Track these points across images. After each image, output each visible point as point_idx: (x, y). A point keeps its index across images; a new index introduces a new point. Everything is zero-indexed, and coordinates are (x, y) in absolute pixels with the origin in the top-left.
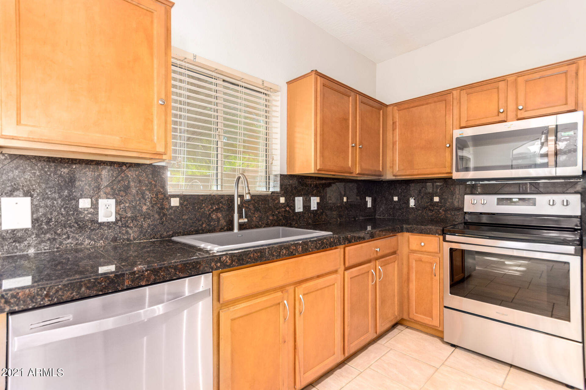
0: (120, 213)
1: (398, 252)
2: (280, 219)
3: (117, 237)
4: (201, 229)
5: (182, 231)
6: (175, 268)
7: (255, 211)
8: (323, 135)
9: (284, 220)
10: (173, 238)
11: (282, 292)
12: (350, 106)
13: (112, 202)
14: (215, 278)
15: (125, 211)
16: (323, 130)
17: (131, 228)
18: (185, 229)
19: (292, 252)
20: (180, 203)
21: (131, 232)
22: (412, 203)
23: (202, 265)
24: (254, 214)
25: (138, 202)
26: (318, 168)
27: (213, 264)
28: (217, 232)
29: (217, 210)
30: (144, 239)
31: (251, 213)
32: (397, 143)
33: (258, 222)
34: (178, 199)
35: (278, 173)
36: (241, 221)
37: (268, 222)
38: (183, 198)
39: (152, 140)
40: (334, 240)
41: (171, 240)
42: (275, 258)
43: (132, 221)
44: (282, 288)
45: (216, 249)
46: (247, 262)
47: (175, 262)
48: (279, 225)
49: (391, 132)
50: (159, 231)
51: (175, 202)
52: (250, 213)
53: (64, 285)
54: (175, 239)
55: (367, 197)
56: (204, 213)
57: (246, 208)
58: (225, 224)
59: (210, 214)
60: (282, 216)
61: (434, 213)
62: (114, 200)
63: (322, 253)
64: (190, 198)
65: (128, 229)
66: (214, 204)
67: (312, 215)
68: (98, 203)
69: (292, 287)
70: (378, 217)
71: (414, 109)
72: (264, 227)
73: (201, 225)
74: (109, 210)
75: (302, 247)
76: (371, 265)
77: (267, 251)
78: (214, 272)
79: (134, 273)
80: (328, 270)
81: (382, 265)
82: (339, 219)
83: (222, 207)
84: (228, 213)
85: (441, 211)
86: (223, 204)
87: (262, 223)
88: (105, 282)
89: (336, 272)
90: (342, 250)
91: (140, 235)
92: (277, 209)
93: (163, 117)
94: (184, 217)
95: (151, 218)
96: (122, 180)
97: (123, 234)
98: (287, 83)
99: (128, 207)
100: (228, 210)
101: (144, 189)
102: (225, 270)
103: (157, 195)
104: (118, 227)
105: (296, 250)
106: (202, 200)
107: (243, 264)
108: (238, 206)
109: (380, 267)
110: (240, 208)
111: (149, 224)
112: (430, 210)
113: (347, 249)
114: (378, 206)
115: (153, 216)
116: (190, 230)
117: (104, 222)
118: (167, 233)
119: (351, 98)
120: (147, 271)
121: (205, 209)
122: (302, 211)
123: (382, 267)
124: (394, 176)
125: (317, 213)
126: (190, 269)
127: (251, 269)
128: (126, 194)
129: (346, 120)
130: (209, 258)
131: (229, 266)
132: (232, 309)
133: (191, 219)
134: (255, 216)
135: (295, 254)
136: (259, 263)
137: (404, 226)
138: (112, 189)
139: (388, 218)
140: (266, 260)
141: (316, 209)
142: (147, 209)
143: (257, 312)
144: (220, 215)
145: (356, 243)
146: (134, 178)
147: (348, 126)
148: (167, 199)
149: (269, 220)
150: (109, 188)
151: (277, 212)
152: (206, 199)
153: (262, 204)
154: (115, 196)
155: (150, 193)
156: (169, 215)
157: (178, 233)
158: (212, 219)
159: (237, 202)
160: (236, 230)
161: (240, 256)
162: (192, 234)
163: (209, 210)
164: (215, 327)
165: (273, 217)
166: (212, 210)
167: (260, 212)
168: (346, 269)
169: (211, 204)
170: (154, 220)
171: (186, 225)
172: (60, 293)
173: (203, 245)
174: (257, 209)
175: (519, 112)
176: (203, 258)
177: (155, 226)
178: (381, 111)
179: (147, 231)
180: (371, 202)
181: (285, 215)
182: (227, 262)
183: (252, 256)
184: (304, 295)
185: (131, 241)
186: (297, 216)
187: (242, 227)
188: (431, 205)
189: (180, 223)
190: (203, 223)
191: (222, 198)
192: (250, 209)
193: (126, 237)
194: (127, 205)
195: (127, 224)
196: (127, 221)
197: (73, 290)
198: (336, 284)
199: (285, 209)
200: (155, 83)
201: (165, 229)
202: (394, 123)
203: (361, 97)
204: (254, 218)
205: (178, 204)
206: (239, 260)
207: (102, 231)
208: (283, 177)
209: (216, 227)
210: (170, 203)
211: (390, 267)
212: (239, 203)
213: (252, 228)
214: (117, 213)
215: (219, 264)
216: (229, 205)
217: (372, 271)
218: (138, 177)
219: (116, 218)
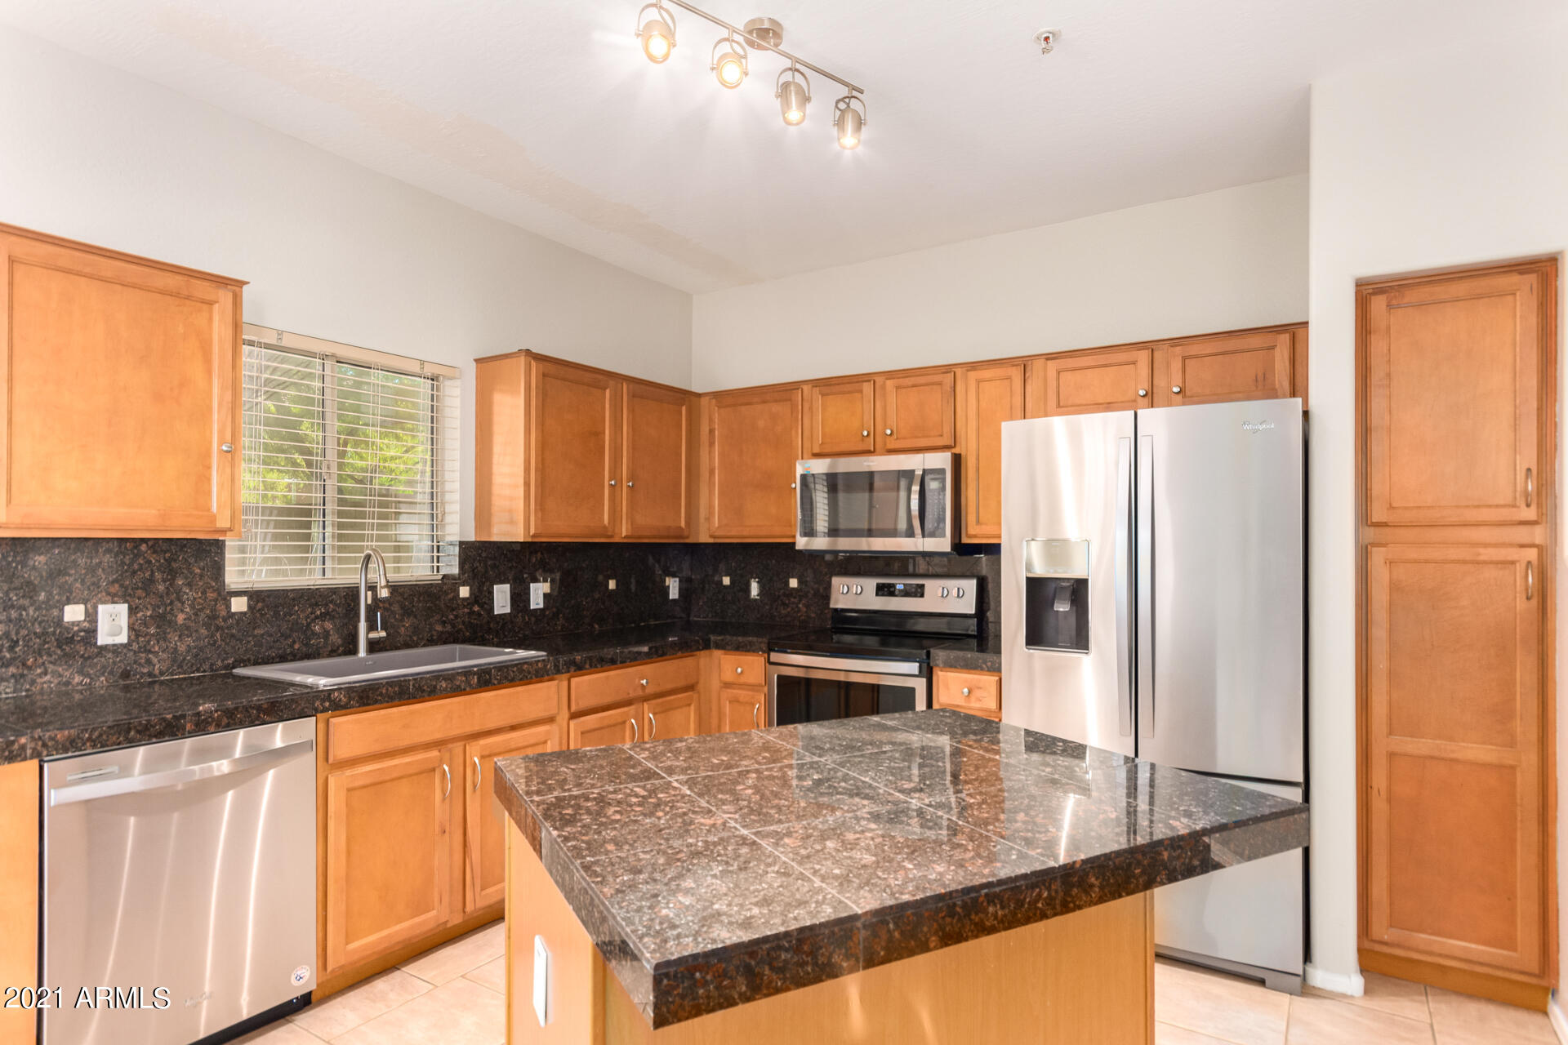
0: (136, 627)
1: (701, 686)
2: (461, 629)
3: (130, 671)
4: (291, 653)
5: (252, 658)
6: (259, 708)
7: (403, 615)
8: (542, 469)
9: (467, 631)
10: (234, 671)
11: (440, 751)
12: (607, 406)
13: (123, 608)
14: (321, 726)
15: (145, 624)
16: (543, 459)
17: (156, 654)
18: (259, 652)
19: (459, 686)
20: (249, 607)
21: (155, 660)
22: (755, 589)
23: (300, 704)
24: (402, 620)
25: (168, 608)
26: (532, 532)
27: (317, 703)
28: (323, 657)
29: (323, 616)
30: (180, 673)
31: (396, 619)
32: (717, 471)
33: (410, 637)
34: (245, 599)
35: (456, 538)
36: (373, 635)
37: (432, 636)
38: (255, 596)
39: (209, 510)
40: (545, 666)
41: (231, 674)
42: (425, 694)
43: (158, 642)
44: (439, 744)
45: (323, 682)
46: (376, 702)
47: (259, 700)
48: (456, 641)
49: (707, 449)
50: (208, 659)
51: (239, 605)
52: (393, 620)
53: (109, 727)
54: (238, 671)
55: (667, 579)
56: (297, 623)
57: (385, 609)
58: (340, 641)
59: (308, 625)
60: (463, 623)
61: (789, 609)
62: (126, 605)
63: (519, 689)
64: (269, 597)
65: (150, 656)
66: (317, 604)
67: (533, 619)
68: (96, 612)
69: (460, 744)
70: (696, 619)
71: (743, 408)
72: (424, 646)
73: (291, 646)
74: (116, 622)
75: (478, 678)
76: (631, 709)
77: (411, 683)
78: (319, 715)
79: (199, 714)
80: (532, 716)
81: (657, 711)
82: (597, 626)
83: (334, 610)
84: (346, 621)
85: (801, 606)
86: (335, 605)
87: (418, 638)
88: (161, 724)
89: (550, 720)
90: (565, 683)
91: (172, 665)
92: (453, 610)
93: (228, 470)
94: (256, 632)
95: (194, 634)
96: (140, 570)
97: (140, 664)
98: (477, 361)
99: (151, 616)
100: (346, 615)
101: (180, 583)
102: (337, 712)
103: (204, 593)
104: (132, 653)
105: (468, 682)
106: (294, 599)
107: (369, 704)
108: (368, 607)
109: (651, 716)
110: (371, 611)
111: (188, 646)
112: (784, 604)
113: (574, 681)
114: (694, 596)
115: (196, 631)
116: (269, 655)
117: (107, 645)
118: (222, 661)
119: (608, 391)
120: (216, 711)
121: (299, 615)
122: (509, 611)
123: (657, 716)
124: (711, 536)
125: (544, 616)
126: (282, 711)
127: (382, 712)
128: (148, 595)
129: (598, 434)
130: (311, 695)
131: (345, 707)
132: (348, 772)
133: (271, 635)
134: (404, 626)
135: (465, 689)
136: (396, 702)
137: (713, 638)
138: (122, 586)
139: (712, 622)
140: (409, 698)
141: (541, 606)
142: (185, 619)
143: (392, 780)
144: (329, 625)
145: (593, 670)
146: (161, 565)
147: (603, 447)
148: (225, 599)
149: (434, 633)
150: (117, 586)
151: (452, 617)
152: (301, 597)
153: (419, 601)
154: (128, 598)
155: (191, 590)
156: (227, 628)
157: (243, 661)
158: (314, 633)
159: (365, 599)
160: (362, 653)
161: (363, 691)
162: (272, 663)
163: (307, 617)
164: (321, 801)
165: (444, 627)
166: (313, 616)
167: (415, 617)
168: (574, 716)
169: (311, 606)
170: (198, 639)
171: (261, 646)
172: (104, 737)
173: (299, 679)
174: (407, 612)
175: (888, 440)
176: (302, 694)
177: (201, 649)
178: (684, 408)
179: (184, 659)
180: (677, 589)
181: (470, 622)
182: (340, 700)
183: (384, 691)
184: (482, 757)
185: (155, 676)
186: (498, 623)
187: (374, 647)
188: (784, 594)
189: (249, 642)
190: (294, 642)
191: (335, 593)
192: (393, 612)
193: (145, 670)
194: (149, 613)
195: (148, 648)
196: (149, 642)
197: (120, 734)
198: (549, 742)
199: (471, 609)
200: (216, 416)
201: (219, 655)
202: (711, 431)
203: (631, 386)
204: (403, 629)
205: (245, 609)
206: (361, 698)
207: (103, 659)
208: (465, 546)
209: (321, 648)
210: (228, 606)
211: (677, 716)
212: (369, 602)
213: (397, 648)
214: (131, 628)
215: (327, 704)
216: (349, 605)
217: (633, 721)
218: (170, 563)
219: (129, 637)
